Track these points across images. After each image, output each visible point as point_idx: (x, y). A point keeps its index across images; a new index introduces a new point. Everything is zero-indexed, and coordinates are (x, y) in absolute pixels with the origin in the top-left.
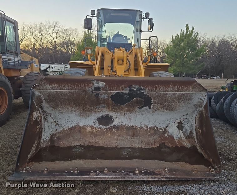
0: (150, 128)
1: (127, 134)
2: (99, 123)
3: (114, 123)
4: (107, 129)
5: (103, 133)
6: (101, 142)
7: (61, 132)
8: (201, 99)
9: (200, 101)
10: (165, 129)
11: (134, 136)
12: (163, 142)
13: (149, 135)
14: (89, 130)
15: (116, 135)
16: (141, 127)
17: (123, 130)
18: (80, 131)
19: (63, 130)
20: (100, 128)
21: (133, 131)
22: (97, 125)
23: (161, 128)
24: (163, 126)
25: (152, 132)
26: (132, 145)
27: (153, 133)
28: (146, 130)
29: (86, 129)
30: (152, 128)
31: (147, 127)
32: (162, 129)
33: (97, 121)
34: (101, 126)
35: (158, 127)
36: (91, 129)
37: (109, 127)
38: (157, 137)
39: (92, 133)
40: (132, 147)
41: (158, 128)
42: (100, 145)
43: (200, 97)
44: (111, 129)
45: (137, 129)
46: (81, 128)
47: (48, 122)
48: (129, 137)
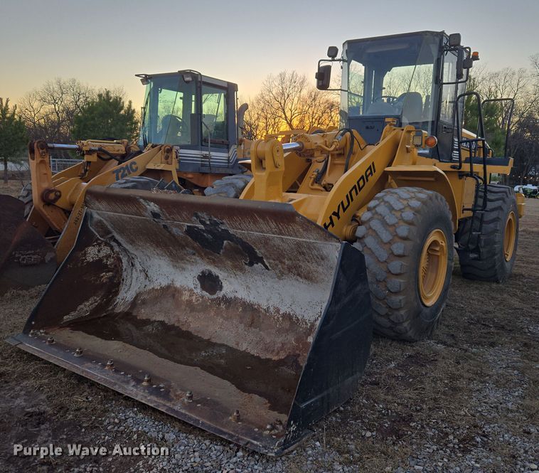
0: (284, 316)
1: (241, 318)
2: (202, 287)
3: (223, 292)
4: (212, 300)
5: (204, 307)
6: (195, 324)
7: (149, 292)
11: (251, 326)
12: (298, 352)
13: (278, 331)
14: (185, 297)
15: (222, 317)
16: (267, 310)
17: (237, 309)
18: (174, 296)
19: (153, 288)
20: (202, 297)
21: (252, 315)
22: (198, 291)
23: (304, 320)
24: (309, 316)
25: (287, 324)
27: (287, 327)
28: (276, 317)
29: (182, 294)
30: (287, 317)
31: (278, 311)
32: (306, 323)
33: (198, 282)
34: (204, 293)
35: (299, 318)
36: (190, 296)
37: (215, 296)
38: (291, 339)
39: (189, 303)
40: (235, 347)
41: (298, 320)
42: (190, 330)
44: (219, 301)
45: (259, 312)
46: (176, 290)
47: (136, 271)
48: (242, 326)
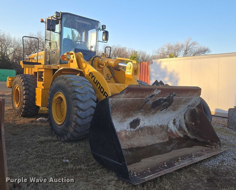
1: (148, 133)
2: (130, 127)
3: (140, 125)
4: (135, 131)
5: (133, 135)
8: (195, 101)
9: (195, 102)
10: (167, 126)
11: (152, 134)
13: (160, 132)
15: (142, 136)
16: (155, 127)
17: (145, 130)
20: (131, 131)
21: (151, 130)
22: (129, 129)
24: (166, 124)
26: (155, 142)
27: (162, 130)
28: (158, 128)
29: (122, 134)
30: (161, 126)
31: (158, 125)
33: (129, 125)
34: (132, 129)
36: (125, 133)
37: (136, 129)
38: (164, 133)
39: (126, 136)
40: (156, 143)
41: (164, 126)
43: (195, 100)
44: (138, 130)
45: (153, 128)
48: (150, 136)
